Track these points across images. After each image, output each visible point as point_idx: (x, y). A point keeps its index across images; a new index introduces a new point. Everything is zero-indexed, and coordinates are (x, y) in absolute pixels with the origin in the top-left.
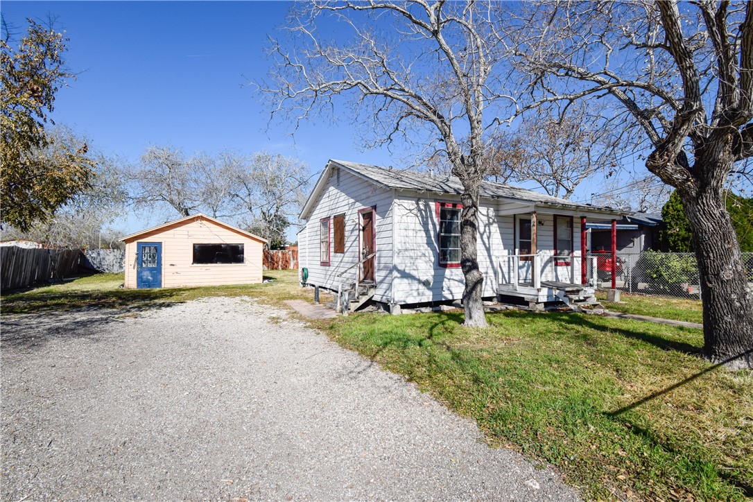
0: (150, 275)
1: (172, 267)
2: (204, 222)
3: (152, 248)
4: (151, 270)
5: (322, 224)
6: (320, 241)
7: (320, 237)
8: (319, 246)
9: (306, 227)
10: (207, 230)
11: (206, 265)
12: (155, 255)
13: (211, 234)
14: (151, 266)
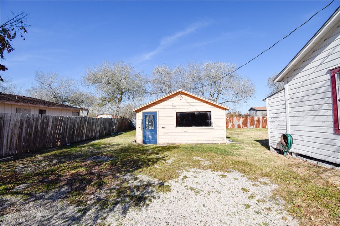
0: (150, 135)
1: (163, 129)
2: (183, 96)
3: (151, 116)
4: (151, 131)
5: (336, 76)
6: (331, 100)
7: (330, 94)
8: (325, 107)
9: (284, 89)
10: (185, 101)
11: (185, 128)
12: (153, 121)
13: (188, 104)
14: (150, 128)
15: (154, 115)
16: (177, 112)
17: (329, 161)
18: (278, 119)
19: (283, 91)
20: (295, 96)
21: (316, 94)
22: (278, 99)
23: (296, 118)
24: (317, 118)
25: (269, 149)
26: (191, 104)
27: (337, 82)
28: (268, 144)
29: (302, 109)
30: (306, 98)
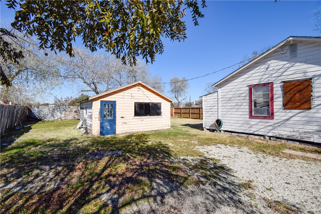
0: (108, 125)
1: (122, 119)
2: (141, 88)
3: (110, 105)
4: (109, 121)
5: (252, 89)
6: (248, 101)
7: (248, 98)
8: (245, 104)
9: (218, 92)
10: (142, 93)
11: (141, 117)
12: (111, 110)
13: (144, 96)
14: (109, 118)
15: (113, 104)
16: (135, 103)
17: (246, 132)
18: (211, 110)
19: (217, 92)
20: (226, 96)
21: (239, 96)
22: (212, 98)
23: (225, 110)
24: (239, 110)
25: (203, 130)
26: (147, 95)
27: (252, 92)
28: (203, 126)
29: (230, 104)
30: (233, 99)
